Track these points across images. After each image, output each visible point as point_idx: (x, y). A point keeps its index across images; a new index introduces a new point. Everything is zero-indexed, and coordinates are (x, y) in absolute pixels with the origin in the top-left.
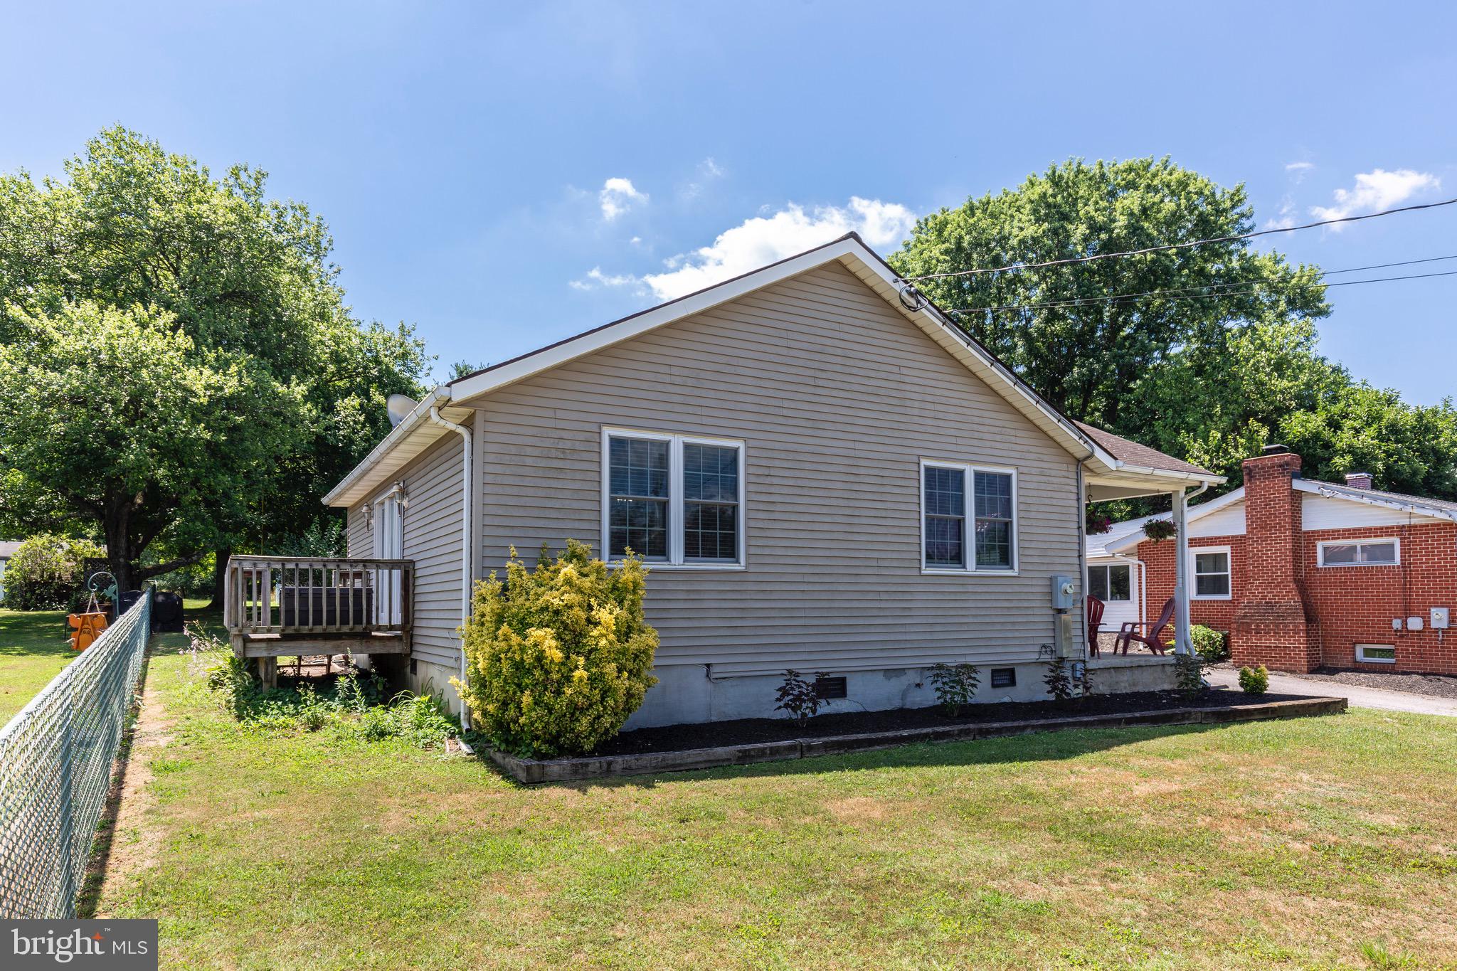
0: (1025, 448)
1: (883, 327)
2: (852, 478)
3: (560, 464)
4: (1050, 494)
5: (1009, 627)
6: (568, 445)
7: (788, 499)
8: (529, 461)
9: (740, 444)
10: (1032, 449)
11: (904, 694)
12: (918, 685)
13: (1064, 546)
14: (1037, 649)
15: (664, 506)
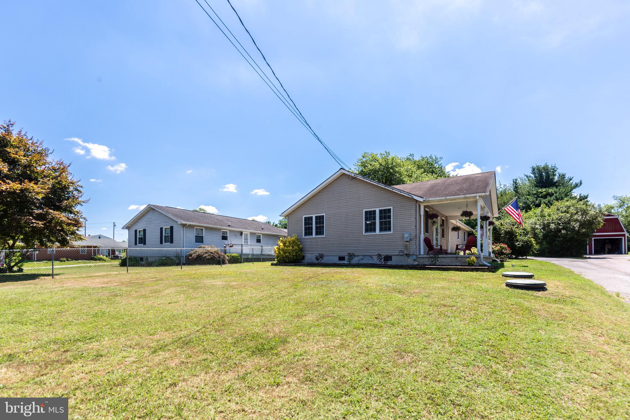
0: (396, 201)
1: (354, 183)
2: (347, 217)
3: (297, 223)
4: (404, 211)
5: (390, 246)
6: (298, 220)
7: (333, 223)
8: (294, 223)
9: (324, 214)
10: (398, 201)
11: (359, 261)
12: (362, 259)
13: (410, 224)
14: (398, 251)
15: (312, 227)
